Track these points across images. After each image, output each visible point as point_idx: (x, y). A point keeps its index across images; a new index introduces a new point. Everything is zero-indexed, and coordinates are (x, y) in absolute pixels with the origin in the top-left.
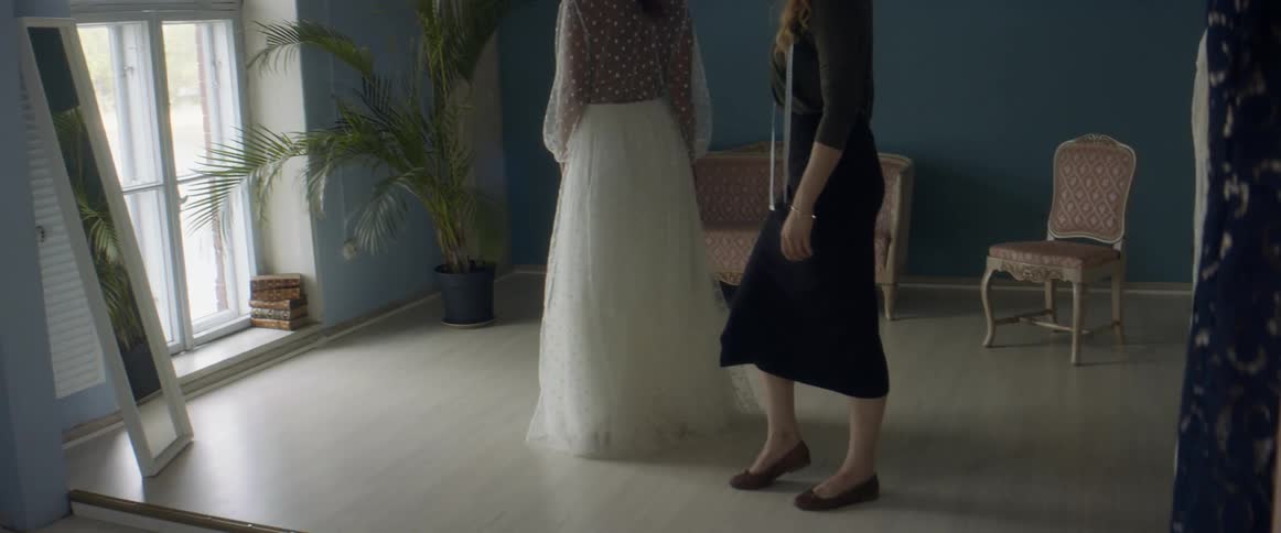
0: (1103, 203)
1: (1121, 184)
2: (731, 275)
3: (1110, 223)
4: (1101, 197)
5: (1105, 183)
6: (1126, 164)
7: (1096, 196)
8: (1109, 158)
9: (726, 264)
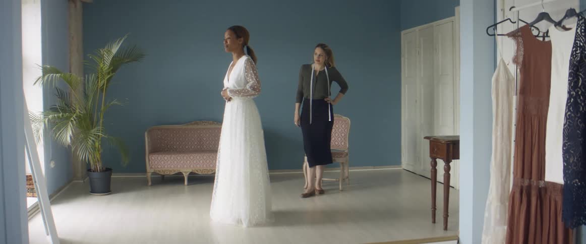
0: (340, 137)
1: (346, 130)
2: (200, 171)
3: (343, 144)
4: (339, 135)
5: (340, 130)
6: (347, 124)
7: (337, 135)
8: (340, 122)
9: (198, 166)
